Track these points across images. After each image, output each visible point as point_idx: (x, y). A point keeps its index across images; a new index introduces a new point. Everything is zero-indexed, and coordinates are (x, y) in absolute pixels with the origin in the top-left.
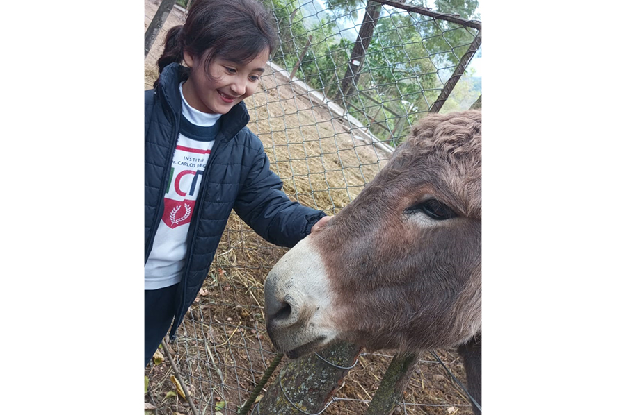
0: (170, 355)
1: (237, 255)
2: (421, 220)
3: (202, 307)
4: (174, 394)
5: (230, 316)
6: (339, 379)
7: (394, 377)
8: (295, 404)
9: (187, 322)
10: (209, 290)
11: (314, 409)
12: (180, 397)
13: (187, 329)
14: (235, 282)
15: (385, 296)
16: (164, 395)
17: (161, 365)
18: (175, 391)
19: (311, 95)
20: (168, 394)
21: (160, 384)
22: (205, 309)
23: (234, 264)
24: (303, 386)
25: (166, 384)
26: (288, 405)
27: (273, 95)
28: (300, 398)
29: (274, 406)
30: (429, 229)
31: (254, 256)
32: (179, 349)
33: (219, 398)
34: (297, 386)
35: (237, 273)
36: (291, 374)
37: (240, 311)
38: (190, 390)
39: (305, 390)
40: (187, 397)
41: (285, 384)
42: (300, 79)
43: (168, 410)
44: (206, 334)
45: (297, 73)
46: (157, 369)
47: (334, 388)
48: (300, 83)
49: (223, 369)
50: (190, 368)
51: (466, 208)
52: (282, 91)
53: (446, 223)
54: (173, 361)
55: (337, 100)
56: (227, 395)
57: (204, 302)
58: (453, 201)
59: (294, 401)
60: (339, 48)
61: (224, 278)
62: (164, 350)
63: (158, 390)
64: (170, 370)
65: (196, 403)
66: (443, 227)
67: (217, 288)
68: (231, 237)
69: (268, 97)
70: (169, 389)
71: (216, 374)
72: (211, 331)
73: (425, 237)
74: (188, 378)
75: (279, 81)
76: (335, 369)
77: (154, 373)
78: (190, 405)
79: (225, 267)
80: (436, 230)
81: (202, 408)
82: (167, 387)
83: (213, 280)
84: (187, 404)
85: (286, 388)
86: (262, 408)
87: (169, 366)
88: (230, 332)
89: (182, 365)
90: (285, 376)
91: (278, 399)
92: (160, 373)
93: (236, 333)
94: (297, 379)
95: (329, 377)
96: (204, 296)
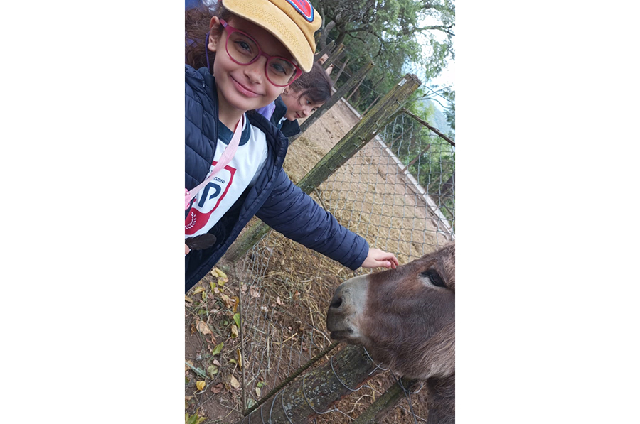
0: (242, 335)
1: (312, 285)
2: (426, 282)
3: (275, 312)
4: (235, 362)
5: (291, 326)
6: (343, 395)
7: (378, 408)
8: (308, 399)
9: (262, 318)
11: (319, 408)
12: (238, 366)
13: (260, 323)
14: (304, 304)
15: (392, 320)
16: (229, 360)
17: (234, 339)
18: (237, 360)
19: (415, 188)
20: (232, 360)
21: (229, 352)
22: (277, 314)
23: (308, 291)
24: (317, 389)
25: (232, 353)
26: (303, 397)
27: (385, 180)
28: (312, 396)
29: (293, 394)
30: (427, 288)
31: (324, 291)
32: (249, 333)
33: (262, 379)
34: (313, 387)
35: (307, 298)
36: (312, 377)
37: (299, 325)
38: (247, 364)
39: (317, 392)
40: (243, 367)
41: (306, 382)
42: (412, 173)
43: (227, 371)
44: (270, 332)
45: (411, 168)
46: (231, 340)
47: (337, 400)
48: (410, 176)
49: (272, 360)
50: (252, 350)
51: (448, 279)
52: (393, 178)
53: (438, 288)
54: (243, 340)
55: (435, 198)
56: (268, 379)
57: (278, 309)
58: (442, 273)
59: (307, 397)
60: (450, 159)
61: (297, 298)
62: (240, 330)
63: (227, 355)
64: (239, 345)
65: (246, 374)
66: (436, 291)
67: (290, 303)
68: (313, 272)
70: (233, 357)
71: (267, 362)
72: (274, 331)
73: (423, 292)
74: (248, 355)
75: (394, 170)
76: (342, 387)
77: (228, 343)
78: (242, 374)
79: (301, 291)
80: (432, 290)
81: (248, 380)
82: (233, 355)
83: (289, 296)
84: (241, 373)
85: (305, 386)
86: (286, 393)
87: (239, 342)
88: (287, 337)
89: (247, 345)
90: (308, 377)
91: (298, 391)
92: (232, 344)
93: (290, 340)
94: (314, 383)
95: (336, 390)
96: (280, 305)
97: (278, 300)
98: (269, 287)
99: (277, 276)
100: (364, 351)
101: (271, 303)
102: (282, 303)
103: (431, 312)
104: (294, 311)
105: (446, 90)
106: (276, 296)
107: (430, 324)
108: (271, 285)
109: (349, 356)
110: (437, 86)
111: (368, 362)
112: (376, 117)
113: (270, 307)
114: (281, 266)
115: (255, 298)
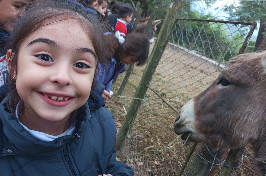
1: (176, 148)
3: (156, 170)
10: (160, 163)
14: (174, 160)
22: (158, 171)
23: (174, 152)
35: (175, 156)
53: (227, 87)
57: (157, 168)
61: (168, 158)
66: (226, 89)
67: (164, 162)
69: (203, 75)
79: (169, 153)
83: (162, 158)
96: (158, 165)
97: (156, 162)
98: (147, 157)
99: (150, 149)
100: (200, 158)
101: (152, 165)
102: (159, 163)
103: (227, 102)
104: (169, 166)
105: (225, 8)
106: (154, 161)
107: (228, 109)
108: (149, 155)
109: (193, 165)
110: (218, 8)
111: (205, 163)
112: (165, 31)
113: (152, 168)
114: (151, 143)
115: (140, 166)
